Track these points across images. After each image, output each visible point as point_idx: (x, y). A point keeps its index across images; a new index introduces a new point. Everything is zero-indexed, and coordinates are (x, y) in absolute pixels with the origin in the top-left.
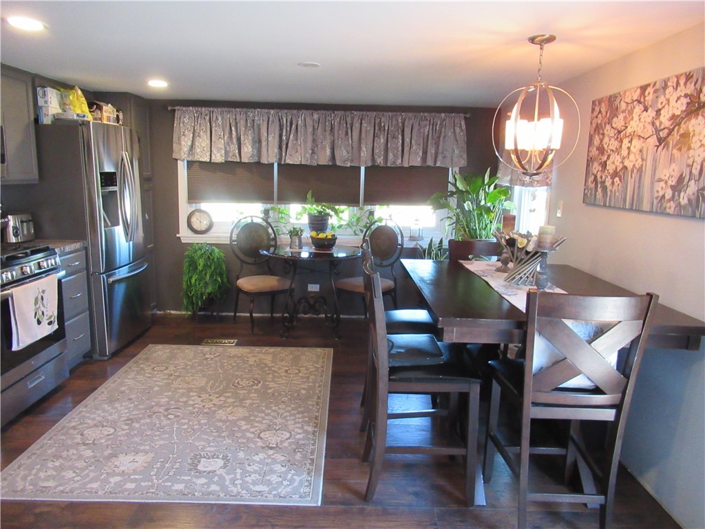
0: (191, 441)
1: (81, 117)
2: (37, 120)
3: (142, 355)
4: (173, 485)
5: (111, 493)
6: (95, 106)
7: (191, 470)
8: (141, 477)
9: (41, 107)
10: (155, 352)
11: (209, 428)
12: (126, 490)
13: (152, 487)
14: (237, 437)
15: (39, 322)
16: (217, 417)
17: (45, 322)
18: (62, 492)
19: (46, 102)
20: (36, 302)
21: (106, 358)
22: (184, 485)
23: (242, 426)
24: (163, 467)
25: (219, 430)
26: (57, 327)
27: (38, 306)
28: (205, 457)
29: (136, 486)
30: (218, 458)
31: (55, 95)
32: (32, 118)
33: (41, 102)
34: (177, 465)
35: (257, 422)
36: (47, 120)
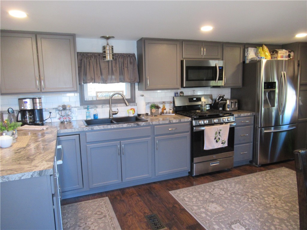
0: (244, 214)
1: (260, 58)
2: (244, 62)
3: (273, 170)
4: (215, 225)
5: (196, 213)
6: (275, 52)
7: (228, 224)
8: (210, 215)
9: (246, 56)
10: (281, 171)
11: (258, 213)
12: (201, 216)
13: (209, 220)
14: (265, 225)
15: (217, 142)
16: (269, 211)
17: (220, 142)
18: (186, 204)
19: (248, 54)
20: (216, 134)
21: (257, 166)
22: (219, 227)
23: (274, 222)
24: (222, 216)
25: (262, 216)
26: (227, 145)
27: (217, 135)
28: (240, 223)
29: (205, 216)
30: (245, 227)
31: (253, 50)
32: (242, 61)
33: (246, 55)
34: (226, 219)
35: (285, 225)
36: (247, 62)
